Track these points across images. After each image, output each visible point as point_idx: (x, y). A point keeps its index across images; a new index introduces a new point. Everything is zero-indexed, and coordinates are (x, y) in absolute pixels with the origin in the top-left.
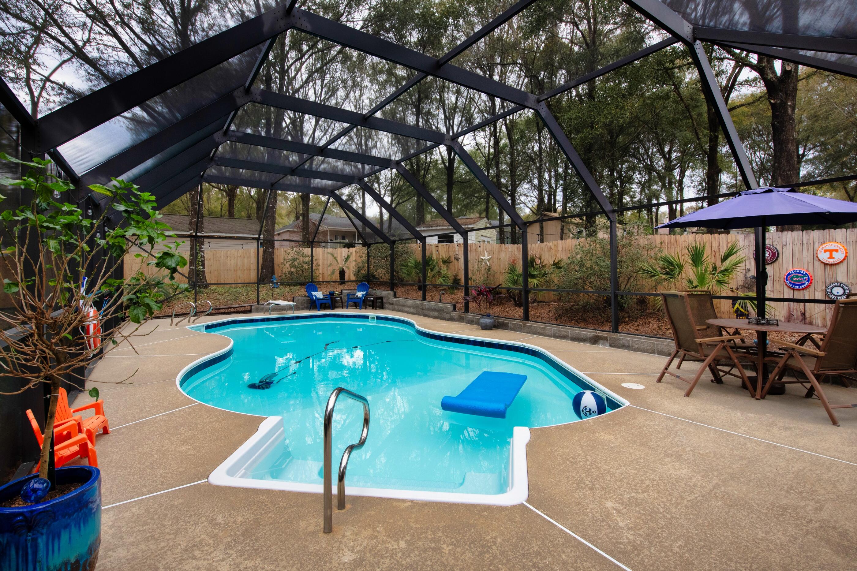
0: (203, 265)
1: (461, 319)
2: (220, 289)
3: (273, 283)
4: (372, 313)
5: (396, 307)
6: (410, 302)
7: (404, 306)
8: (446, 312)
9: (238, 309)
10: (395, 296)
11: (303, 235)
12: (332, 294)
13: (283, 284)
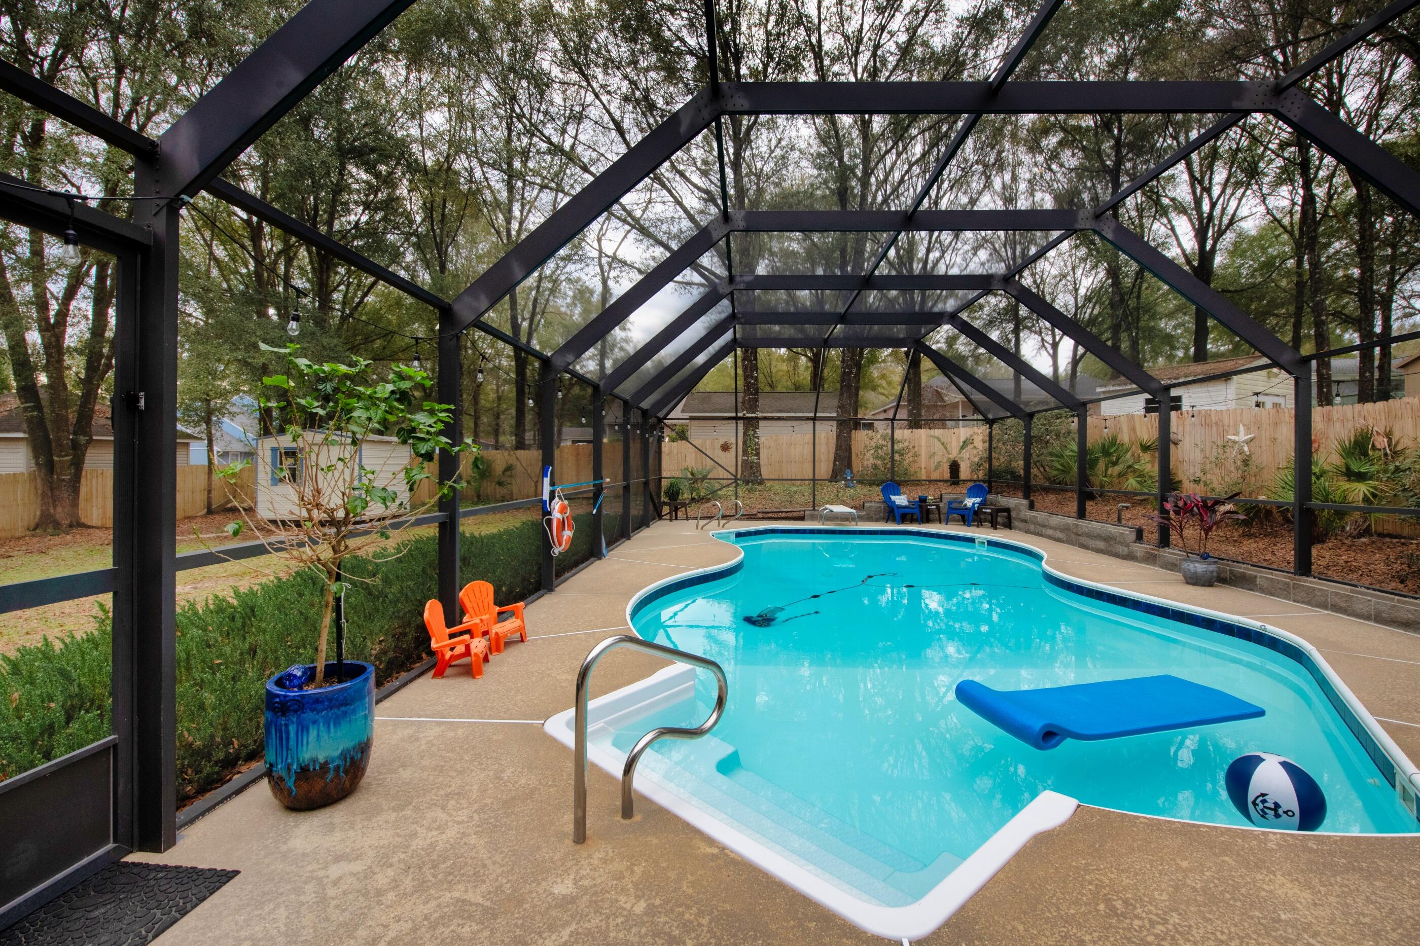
0: (758, 454)
1: (1150, 559)
2: (776, 485)
3: (846, 480)
4: (983, 534)
5: (1032, 527)
6: (1056, 520)
7: (1044, 526)
8: (1121, 543)
9: (790, 515)
10: (1032, 507)
11: (909, 411)
12: (923, 500)
13: (861, 482)
